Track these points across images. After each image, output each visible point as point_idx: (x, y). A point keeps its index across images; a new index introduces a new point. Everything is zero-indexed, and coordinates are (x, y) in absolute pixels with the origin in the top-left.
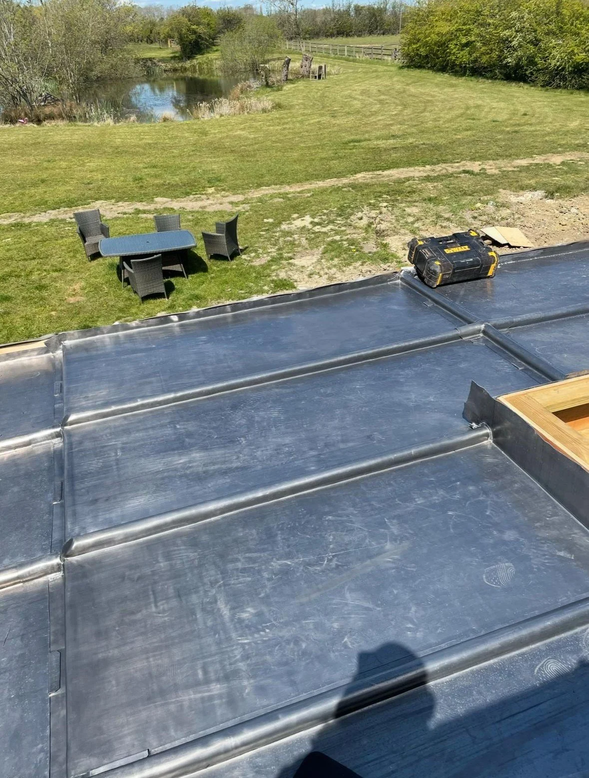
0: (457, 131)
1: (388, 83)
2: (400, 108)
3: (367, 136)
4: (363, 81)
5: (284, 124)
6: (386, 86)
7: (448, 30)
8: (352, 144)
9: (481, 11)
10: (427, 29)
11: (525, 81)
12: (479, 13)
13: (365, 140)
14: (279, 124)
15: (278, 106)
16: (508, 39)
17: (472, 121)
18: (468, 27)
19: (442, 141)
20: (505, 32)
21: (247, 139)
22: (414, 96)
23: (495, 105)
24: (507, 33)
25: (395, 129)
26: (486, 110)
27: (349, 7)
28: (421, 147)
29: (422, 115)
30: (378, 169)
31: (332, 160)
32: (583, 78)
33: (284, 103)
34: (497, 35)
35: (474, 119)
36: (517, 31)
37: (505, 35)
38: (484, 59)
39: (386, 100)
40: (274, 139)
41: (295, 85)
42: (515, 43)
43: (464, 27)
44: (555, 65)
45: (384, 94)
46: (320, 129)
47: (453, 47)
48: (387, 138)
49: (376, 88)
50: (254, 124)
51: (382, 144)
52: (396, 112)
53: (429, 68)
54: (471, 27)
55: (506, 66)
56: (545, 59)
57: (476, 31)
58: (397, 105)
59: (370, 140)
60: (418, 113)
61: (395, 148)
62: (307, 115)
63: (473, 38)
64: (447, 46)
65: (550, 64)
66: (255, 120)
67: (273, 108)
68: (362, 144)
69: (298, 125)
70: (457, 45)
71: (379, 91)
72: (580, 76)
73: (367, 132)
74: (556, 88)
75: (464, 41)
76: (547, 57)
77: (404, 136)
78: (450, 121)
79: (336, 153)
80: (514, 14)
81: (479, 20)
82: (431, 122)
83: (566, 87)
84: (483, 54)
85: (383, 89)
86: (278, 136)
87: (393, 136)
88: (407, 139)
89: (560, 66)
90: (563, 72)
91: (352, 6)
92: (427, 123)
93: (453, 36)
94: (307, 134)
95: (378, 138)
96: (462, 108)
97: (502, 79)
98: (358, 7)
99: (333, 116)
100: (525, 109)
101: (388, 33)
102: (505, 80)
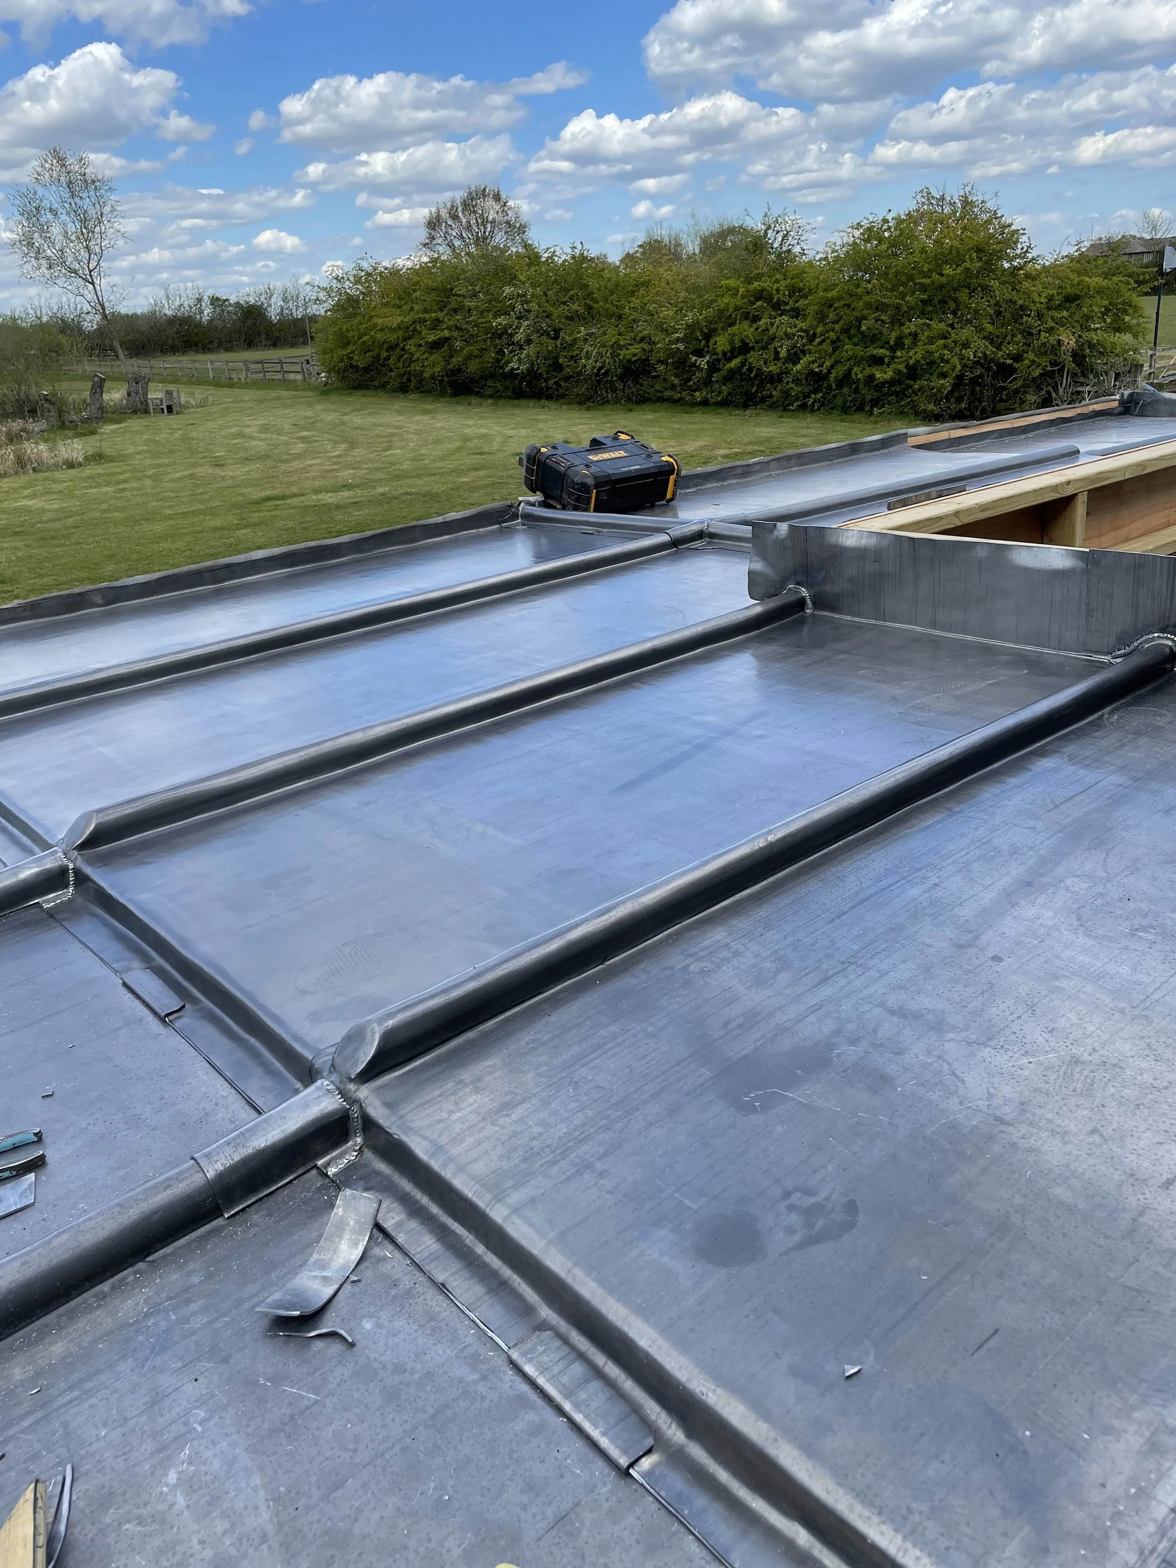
0: (459, 472)
1: (309, 413)
2: (343, 446)
3: (294, 489)
4: (260, 412)
5: (118, 482)
6: (307, 418)
7: (399, 321)
8: (269, 503)
9: (452, 289)
10: (360, 324)
11: (549, 397)
12: (449, 292)
13: (294, 495)
14: (109, 484)
15: (98, 458)
16: (507, 331)
17: (479, 457)
18: (434, 315)
19: (437, 488)
20: (499, 320)
21: (43, 511)
22: (363, 429)
23: (511, 432)
24: (502, 320)
25: (346, 475)
26: (497, 440)
27: (200, 300)
28: (403, 498)
29: (387, 453)
30: (334, 535)
31: (238, 529)
32: (641, 385)
33: (108, 451)
34: (488, 325)
35: (482, 454)
36: (519, 318)
37: (500, 324)
38: (473, 367)
39: (313, 436)
40: (104, 506)
41: (122, 425)
42: (519, 337)
43: (427, 316)
44: (594, 367)
45: (304, 429)
46: (197, 486)
47: (413, 349)
48: (335, 489)
49: (288, 420)
50: (53, 486)
51: (328, 498)
52: (338, 453)
53: (376, 388)
54: (440, 315)
55: (512, 375)
56: (574, 359)
57: (448, 322)
58: (336, 443)
59: (302, 495)
60: (380, 451)
61: (356, 503)
62: (162, 466)
63: (446, 333)
64: (403, 349)
65: (585, 366)
66: (54, 481)
67: (86, 458)
68: (289, 501)
69: (148, 482)
70: (420, 345)
71: (294, 425)
72: (636, 381)
73: (292, 484)
74: (602, 404)
75: (432, 338)
76: (577, 355)
77: (365, 484)
78: (443, 458)
79: (242, 519)
80: (508, 290)
81: (450, 303)
82: (409, 462)
83: (617, 401)
84: (470, 357)
85: (301, 423)
86: (111, 502)
87: (345, 486)
88: (374, 488)
89: (601, 368)
90: (609, 378)
91: (206, 298)
92: (401, 463)
93: (409, 331)
94: (173, 495)
95: (317, 491)
96: (456, 441)
97: (510, 398)
98: (218, 299)
99: (216, 466)
100: (563, 436)
101: (284, 344)
102: (514, 398)
